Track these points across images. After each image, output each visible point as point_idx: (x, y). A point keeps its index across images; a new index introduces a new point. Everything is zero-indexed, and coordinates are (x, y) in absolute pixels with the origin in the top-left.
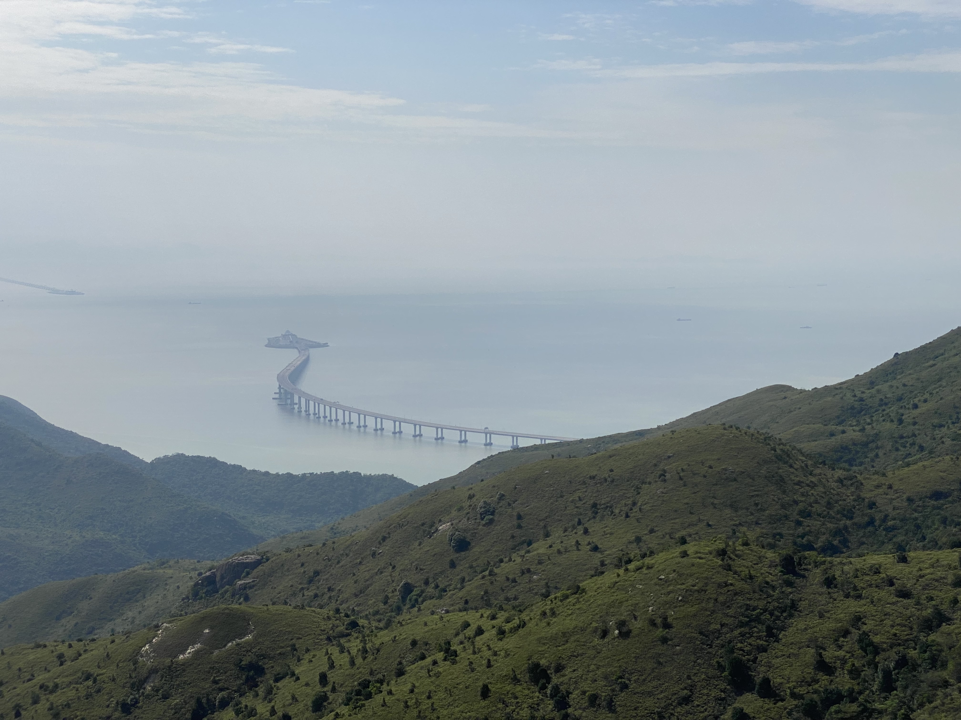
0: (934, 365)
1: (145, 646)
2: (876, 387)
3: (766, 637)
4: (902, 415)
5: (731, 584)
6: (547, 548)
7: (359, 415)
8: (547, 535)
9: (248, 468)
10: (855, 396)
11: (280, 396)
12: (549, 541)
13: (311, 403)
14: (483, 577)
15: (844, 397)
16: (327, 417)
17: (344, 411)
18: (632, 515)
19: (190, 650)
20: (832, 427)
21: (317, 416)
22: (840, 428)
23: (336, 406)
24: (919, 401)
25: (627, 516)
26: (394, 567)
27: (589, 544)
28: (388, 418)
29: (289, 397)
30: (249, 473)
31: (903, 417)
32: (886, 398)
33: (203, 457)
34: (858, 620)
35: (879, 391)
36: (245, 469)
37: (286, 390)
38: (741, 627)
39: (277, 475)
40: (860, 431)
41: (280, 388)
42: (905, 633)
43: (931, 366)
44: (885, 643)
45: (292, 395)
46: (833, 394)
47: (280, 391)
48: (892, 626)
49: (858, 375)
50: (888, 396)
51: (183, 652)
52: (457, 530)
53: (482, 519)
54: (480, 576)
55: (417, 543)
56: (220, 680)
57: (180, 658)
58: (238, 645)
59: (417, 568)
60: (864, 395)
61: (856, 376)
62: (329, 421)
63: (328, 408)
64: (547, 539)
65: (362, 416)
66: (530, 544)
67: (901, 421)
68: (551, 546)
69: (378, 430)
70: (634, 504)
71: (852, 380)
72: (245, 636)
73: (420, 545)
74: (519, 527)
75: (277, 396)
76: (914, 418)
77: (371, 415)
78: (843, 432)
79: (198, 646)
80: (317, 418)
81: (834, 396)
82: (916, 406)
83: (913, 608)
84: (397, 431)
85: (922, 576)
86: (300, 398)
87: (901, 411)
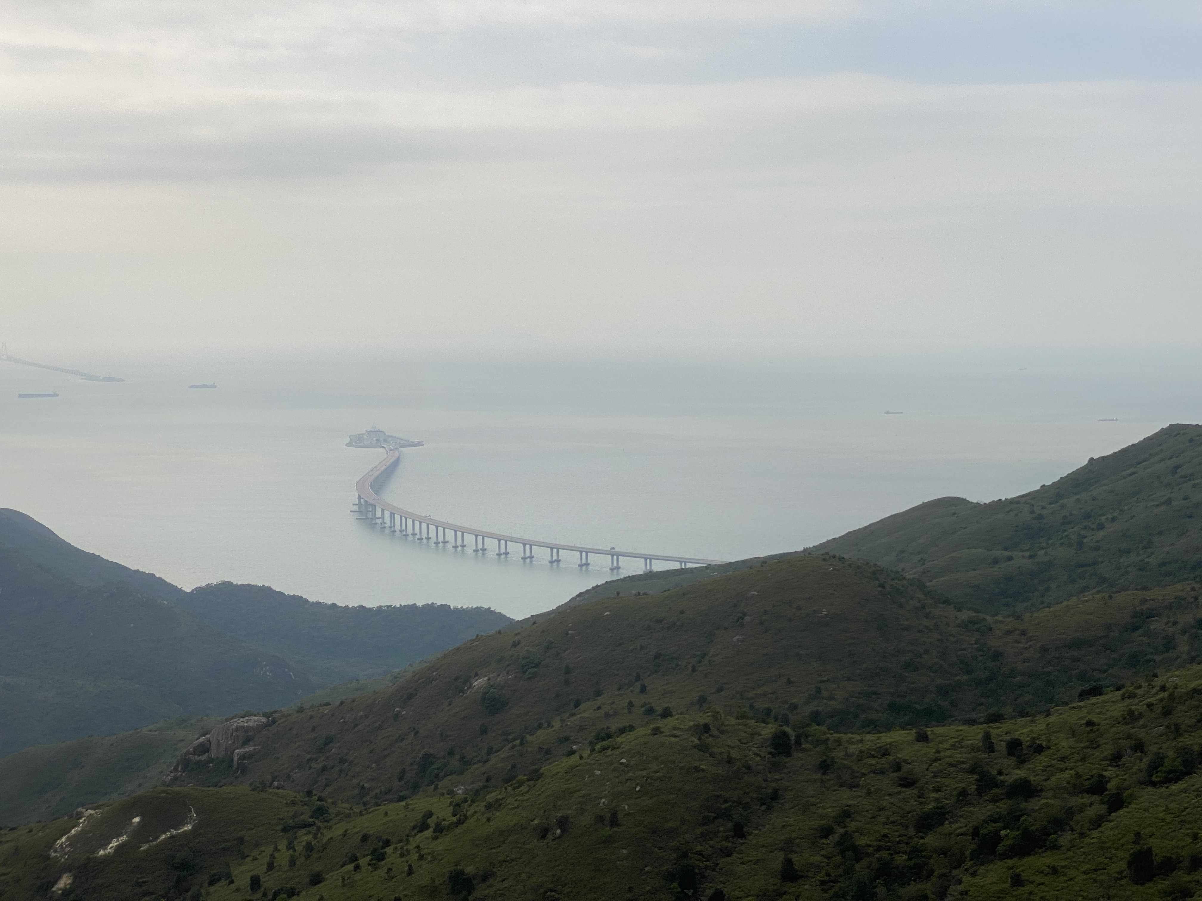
0: (1134, 473)
1: (60, 837)
2: (1061, 501)
3: (733, 838)
4: (1085, 537)
5: (703, 770)
6: (595, 710)
7: (456, 532)
8: (599, 693)
9: (311, 600)
10: (1032, 512)
11: (359, 508)
12: (600, 700)
13: (397, 518)
14: (513, 747)
15: (1019, 514)
16: (416, 534)
17: (437, 527)
18: (700, 669)
19: (114, 843)
20: (998, 553)
21: (404, 533)
22: (1007, 554)
23: (429, 522)
24: (1107, 519)
25: (694, 670)
26: (416, 733)
27: (645, 705)
28: (492, 536)
29: (371, 510)
30: (312, 605)
31: (1085, 540)
32: (1071, 514)
33: (255, 586)
34: (846, 815)
35: (1063, 506)
36: (307, 601)
37: (366, 501)
38: (704, 824)
39: (347, 607)
40: (1031, 557)
41: (360, 497)
42: (897, 833)
43: (1130, 475)
44: (869, 846)
45: (374, 507)
46: (1008, 510)
47: (359, 501)
48: (885, 824)
49: (1044, 486)
50: (1074, 512)
51: (104, 846)
52: (492, 686)
53: (524, 672)
54: (510, 745)
55: (446, 703)
56: (144, 882)
57: (100, 853)
58: (172, 837)
59: (442, 735)
60: (1045, 512)
61: (1042, 487)
62: (418, 539)
63: (417, 524)
64: (599, 698)
65: (459, 534)
66: (577, 705)
67: (1080, 544)
68: (599, 708)
69: (478, 551)
70: (704, 655)
71: (1036, 491)
72: (184, 825)
73: (450, 705)
74: (567, 682)
75: (356, 508)
76: (1098, 541)
77: (471, 532)
78: (1010, 558)
79: (123, 838)
80: (404, 535)
81: (1008, 512)
82: (1101, 527)
83: (916, 801)
84: (502, 552)
85: (937, 760)
86: (383, 511)
87: (1083, 533)
